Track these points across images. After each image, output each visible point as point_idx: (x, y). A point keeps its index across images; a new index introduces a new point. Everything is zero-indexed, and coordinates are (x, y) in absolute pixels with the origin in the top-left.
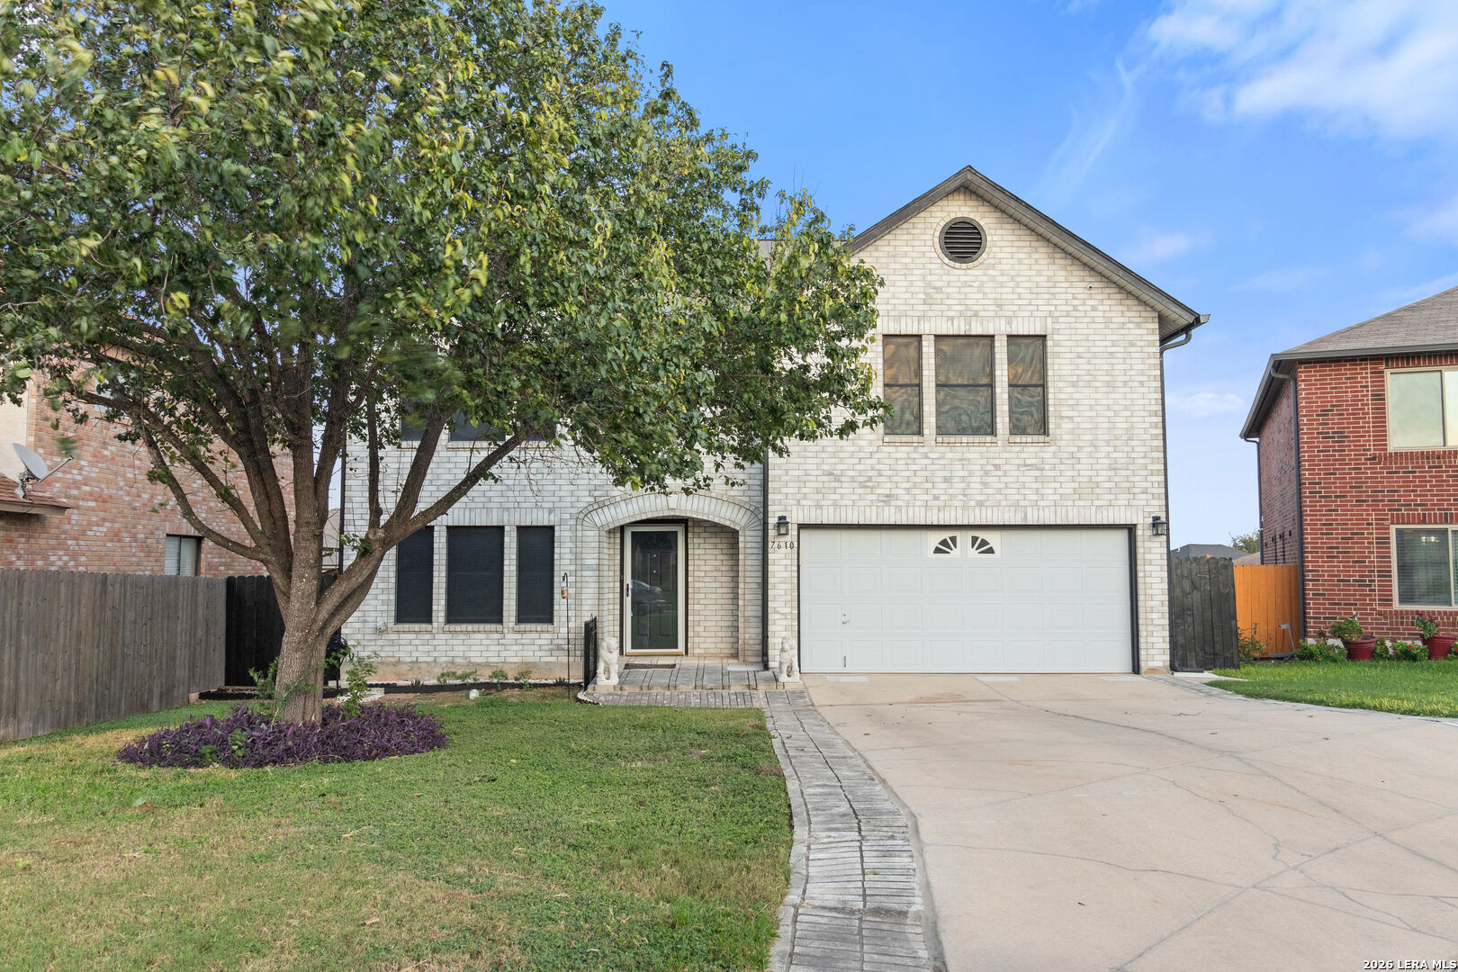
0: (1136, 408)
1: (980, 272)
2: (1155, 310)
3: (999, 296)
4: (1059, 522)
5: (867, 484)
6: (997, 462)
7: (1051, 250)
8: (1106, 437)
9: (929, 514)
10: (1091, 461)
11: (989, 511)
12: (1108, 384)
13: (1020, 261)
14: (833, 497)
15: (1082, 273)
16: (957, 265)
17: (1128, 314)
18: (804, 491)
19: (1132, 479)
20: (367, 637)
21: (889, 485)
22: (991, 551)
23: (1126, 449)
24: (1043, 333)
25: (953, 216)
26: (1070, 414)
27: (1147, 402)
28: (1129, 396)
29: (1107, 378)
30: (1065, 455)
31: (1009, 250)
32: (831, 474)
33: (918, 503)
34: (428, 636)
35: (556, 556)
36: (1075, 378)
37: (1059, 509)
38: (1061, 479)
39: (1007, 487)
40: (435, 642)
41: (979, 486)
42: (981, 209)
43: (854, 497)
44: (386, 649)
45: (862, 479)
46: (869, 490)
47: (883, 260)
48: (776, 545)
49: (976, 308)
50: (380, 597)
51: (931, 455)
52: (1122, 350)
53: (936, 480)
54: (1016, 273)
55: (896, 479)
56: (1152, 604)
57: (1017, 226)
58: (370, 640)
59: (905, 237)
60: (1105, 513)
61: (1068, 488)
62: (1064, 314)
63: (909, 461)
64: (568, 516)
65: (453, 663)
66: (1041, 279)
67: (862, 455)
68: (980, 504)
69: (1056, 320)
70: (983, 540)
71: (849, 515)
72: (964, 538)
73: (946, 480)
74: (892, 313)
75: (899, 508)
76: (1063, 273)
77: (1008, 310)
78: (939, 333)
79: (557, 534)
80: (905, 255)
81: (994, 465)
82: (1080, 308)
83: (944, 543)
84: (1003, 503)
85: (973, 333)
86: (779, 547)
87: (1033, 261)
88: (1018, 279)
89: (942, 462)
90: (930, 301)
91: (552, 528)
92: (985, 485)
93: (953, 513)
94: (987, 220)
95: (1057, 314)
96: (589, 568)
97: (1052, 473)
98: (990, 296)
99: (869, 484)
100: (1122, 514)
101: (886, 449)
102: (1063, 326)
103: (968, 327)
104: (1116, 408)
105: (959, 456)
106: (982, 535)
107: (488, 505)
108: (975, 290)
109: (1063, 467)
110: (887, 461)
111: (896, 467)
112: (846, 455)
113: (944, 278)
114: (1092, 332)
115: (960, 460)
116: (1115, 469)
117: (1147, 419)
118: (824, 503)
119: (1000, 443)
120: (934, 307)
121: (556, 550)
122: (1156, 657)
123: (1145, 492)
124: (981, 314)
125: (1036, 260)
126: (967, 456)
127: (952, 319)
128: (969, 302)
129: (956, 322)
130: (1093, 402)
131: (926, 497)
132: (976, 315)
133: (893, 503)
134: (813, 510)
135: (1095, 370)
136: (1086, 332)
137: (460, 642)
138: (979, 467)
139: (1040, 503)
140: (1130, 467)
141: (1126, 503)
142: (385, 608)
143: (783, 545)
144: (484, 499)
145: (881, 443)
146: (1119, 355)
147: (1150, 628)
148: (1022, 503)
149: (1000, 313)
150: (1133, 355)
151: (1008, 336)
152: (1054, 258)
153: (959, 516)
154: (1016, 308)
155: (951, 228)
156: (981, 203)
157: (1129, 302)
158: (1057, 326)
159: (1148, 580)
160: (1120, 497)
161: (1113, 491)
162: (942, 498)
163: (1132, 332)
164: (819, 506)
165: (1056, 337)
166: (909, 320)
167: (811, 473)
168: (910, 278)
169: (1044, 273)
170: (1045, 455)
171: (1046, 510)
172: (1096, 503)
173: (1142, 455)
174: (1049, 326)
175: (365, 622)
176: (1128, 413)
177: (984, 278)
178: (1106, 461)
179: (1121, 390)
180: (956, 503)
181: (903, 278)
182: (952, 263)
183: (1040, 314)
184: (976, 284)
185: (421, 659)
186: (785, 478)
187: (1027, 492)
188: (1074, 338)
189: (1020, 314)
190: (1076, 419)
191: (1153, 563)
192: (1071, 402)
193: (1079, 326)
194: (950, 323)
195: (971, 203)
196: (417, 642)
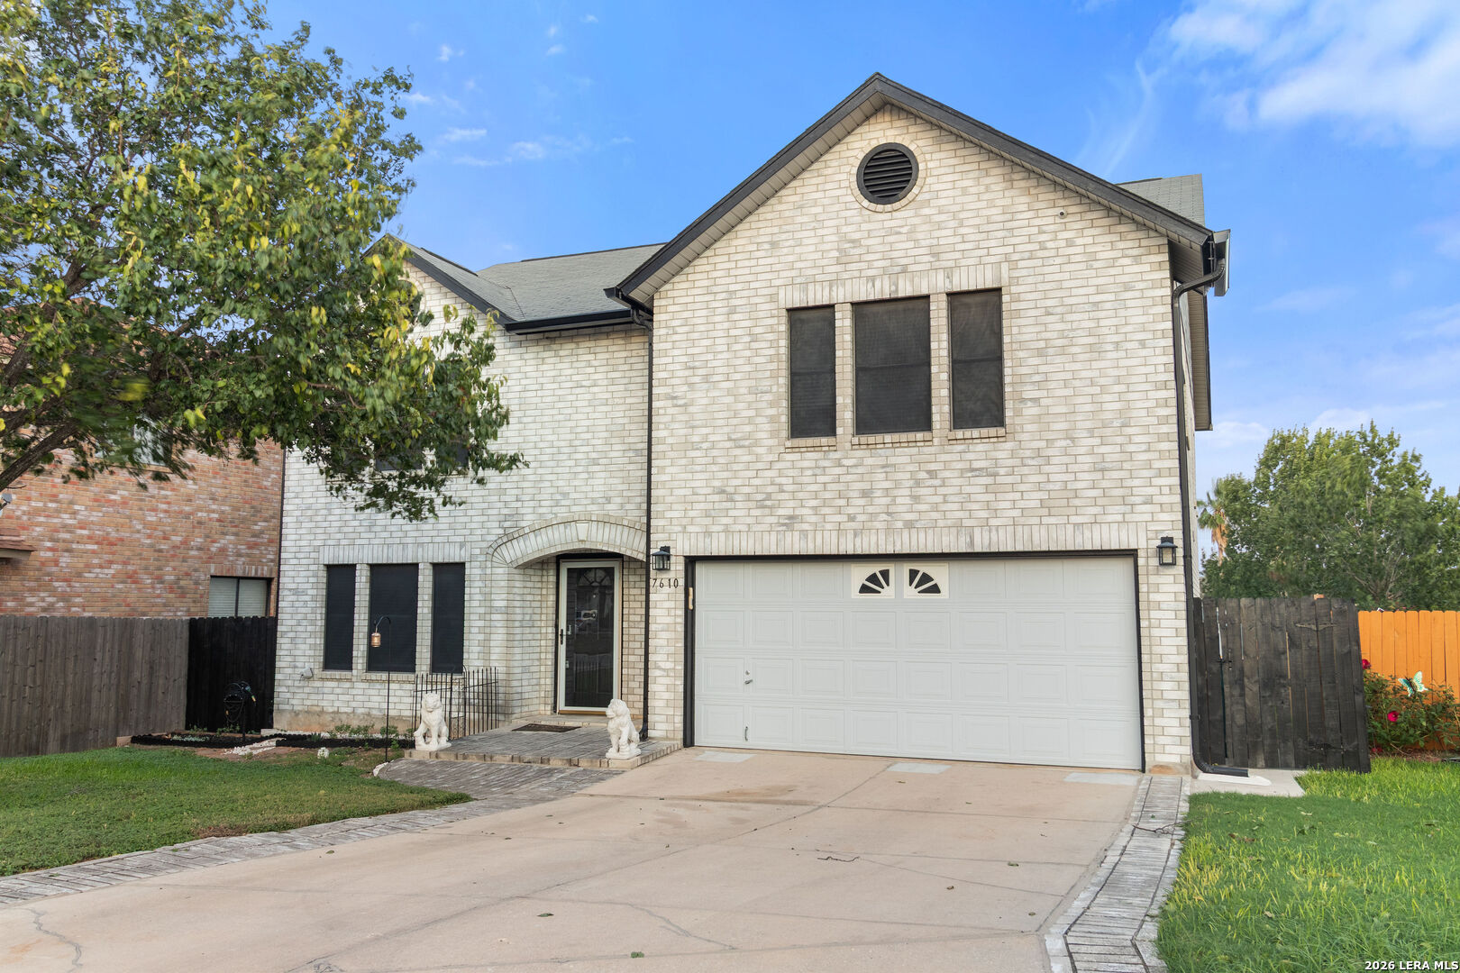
0: (1134, 379)
1: (911, 213)
2: (1162, 235)
3: (935, 242)
4: (1019, 548)
5: (765, 503)
6: (933, 467)
7: (1007, 170)
8: (1089, 424)
9: (842, 540)
10: (1066, 459)
11: (922, 535)
12: (1092, 348)
13: (965, 191)
14: (725, 521)
15: (1052, 196)
16: (880, 207)
17: (1121, 245)
18: (691, 514)
19: (1128, 483)
20: (297, 684)
21: (792, 504)
22: (935, 589)
23: (1119, 440)
24: (995, 286)
25: (874, 144)
26: (1036, 394)
27: (1151, 369)
28: (1122, 363)
29: (1091, 340)
30: (1028, 453)
31: (951, 177)
32: (723, 492)
33: (828, 526)
34: (348, 685)
35: (466, 597)
36: (1042, 344)
37: (1020, 528)
38: (1022, 487)
39: (945, 502)
40: (354, 692)
41: (908, 500)
42: (912, 129)
43: (749, 520)
44: (313, 697)
45: (760, 497)
46: (767, 511)
47: (787, 214)
48: (658, 583)
49: (904, 261)
50: (308, 641)
51: (845, 462)
52: (1112, 297)
53: (851, 494)
54: (957, 208)
55: (801, 495)
56: (1162, 667)
57: (961, 144)
58: (299, 687)
59: (815, 181)
60: (1087, 534)
61: (1033, 500)
62: (1026, 255)
63: (818, 471)
64: (478, 551)
65: (369, 714)
66: (994, 211)
67: (760, 466)
68: (909, 525)
69: (1013, 265)
70: (924, 575)
71: (744, 544)
72: (899, 572)
73: (866, 494)
74: (798, 280)
75: (804, 533)
76: (1025, 199)
77: (948, 260)
78: (856, 299)
79: (467, 572)
80: (815, 203)
81: (929, 472)
82: (1050, 245)
83: (873, 578)
84: (941, 523)
85: (901, 294)
86: (662, 585)
87: (982, 189)
88: (962, 215)
89: (860, 470)
90: (844, 260)
91: (463, 565)
92: (916, 499)
93: (874, 539)
94: (920, 143)
95: (1016, 257)
96: (498, 611)
97: (1009, 479)
98: (923, 243)
99: (768, 503)
100: (1114, 534)
101: (789, 457)
102: (1024, 272)
103: (893, 288)
104: (1102, 381)
105: (881, 461)
106: (923, 568)
107: (404, 541)
108: (903, 237)
109: (1025, 470)
110: (791, 473)
111: (799, 480)
112: (740, 467)
113: (865, 227)
114: (1067, 276)
115: (883, 467)
116: (1103, 470)
117: (1152, 395)
118: (715, 528)
119: (936, 441)
120: (850, 267)
121: (467, 591)
122: (1168, 749)
123: (1149, 501)
124: (911, 268)
125: (987, 186)
126: (892, 460)
127: (872, 279)
128: (895, 254)
129: (878, 283)
130: (1069, 376)
131: (838, 518)
132: (904, 271)
133: (797, 526)
134: (701, 537)
135: (1073, 330)
136: (1057, 277)
137: (375, 692)
138: (908, 475)
139: (993, 522)
140: (1126, 466)
141: (1119, 518)
142: (312, 653)
143: (665, 582)
144: (400, 534)
145: (782, 450)
146: (1108, 305)
147: (1159, 704)
148: (967, 523)
149: (937, 264)
150: (1129, 303)
151: (949, 294)
152: (1012, 181)
153: (882, 542)
154: (958, 255)
155: (872, 159)
156: (912, 121)
157: (1122, 228)
158: (1015, 274)
159: (1155, 632)
160: (1110, 509)
161: (1100, 502)
162: (861, 518)
163: (1127, 270)
164: (708, 534)
165: (1014, 290)
166: (818, 287)
167: (700, 491)
168: (820, 232)
169: (999, 203)
170: (1000, 455)
171: (1001, 531)
172: (1074, 519)
173: (1144, 447)
174: (1005, 274)
175: (295, 667)
176: (1122, 388)
177: (916, 221)
178: (1089, 459)
179: (1110, 355)
180: (878, 525)
181: (812, 233)
182: (873, 206)
183: (992, 259)
184: (904, 230)
185: (342, 710)
186: (669, 499)
187: (975, 506)
188: (1040, 287)
189: (964, 262)
190: (1043, 402)
191: (1163, 606)
192: (1037, 378)
193: (1046, 270)
194: (870, 284)
195: (898, 123)
196: (338, 691)
